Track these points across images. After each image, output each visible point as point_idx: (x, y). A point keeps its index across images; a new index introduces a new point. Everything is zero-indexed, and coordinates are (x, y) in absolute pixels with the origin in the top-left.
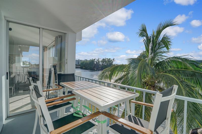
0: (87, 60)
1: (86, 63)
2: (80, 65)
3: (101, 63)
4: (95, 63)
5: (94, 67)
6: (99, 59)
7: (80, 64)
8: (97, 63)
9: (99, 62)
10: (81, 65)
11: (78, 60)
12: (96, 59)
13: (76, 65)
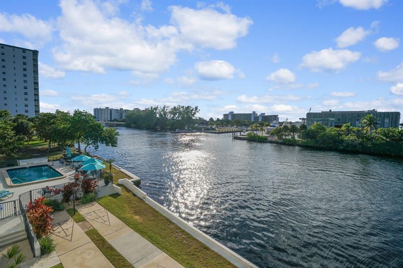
0: (138, 110)
1: (137, 116)
2: (124, 121)
3: (169, 116)
4: (158, 116)
6: (166, 108)
10: (127, 120)
11: (119, 109)
12: (159, 108)
13: (116, 120)
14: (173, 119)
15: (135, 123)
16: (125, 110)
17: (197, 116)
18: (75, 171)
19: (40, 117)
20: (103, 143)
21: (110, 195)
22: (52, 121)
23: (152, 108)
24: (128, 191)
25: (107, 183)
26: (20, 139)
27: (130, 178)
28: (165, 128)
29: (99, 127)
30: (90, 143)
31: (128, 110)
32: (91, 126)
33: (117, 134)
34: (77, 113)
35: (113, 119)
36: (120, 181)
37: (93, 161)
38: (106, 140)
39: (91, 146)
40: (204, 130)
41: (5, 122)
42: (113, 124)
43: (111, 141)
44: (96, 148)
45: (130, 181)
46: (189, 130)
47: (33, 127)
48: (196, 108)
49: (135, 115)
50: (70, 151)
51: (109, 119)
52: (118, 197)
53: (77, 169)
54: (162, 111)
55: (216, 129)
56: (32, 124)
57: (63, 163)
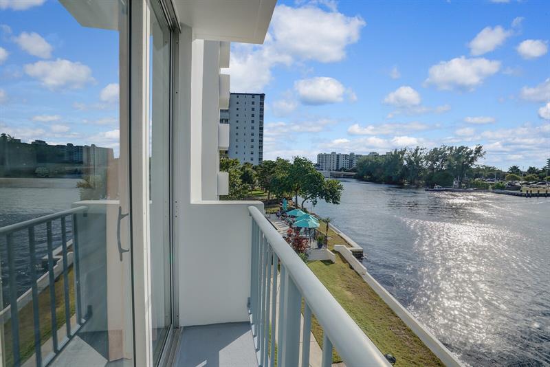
0: (375, 155)
1: (373, 164)
2: (354, 170)
3: (424, 163)
4: (405, 163)
5: (403, 176)
6: (419, 151)
7: (355, 166)
8: (410, 162)
9: (418, 160)
10: (358, 169)
11: (349, 154)
12: (408, 152)
13: (343, 169)
14: (431, 168)
15: (369, 174)
16: (357, 156)
17: (480, 163)
18: (288, 227)
19: (262, 165)
20: (322, 198)
21: (321, 261)
22: (272, 170)
23: (396, 151)
24: (344, 261)
25: (320, 246)
26: (245, 188)
27: (349, 245)
28: (416, 182)
29: (319, 178)
30: (308, 196)
31: (361, 156)
32: (310, 176)
33: (340, 188)
34: (298, 161)
35: (340, 168)
36: (337, 247)
37: (308, 217)
38: (326, 194)
39: (308, 200)
40: (493, 188)
41: (236, 171)
42: (340, 175)
43: (332, 195)
44: (314, 204)
45: (349, 249)
46: (460, 187)
47: (256, 176)
48: (478, 150)
49: (370, 163)
50: (286, 205)
51: (335, 168)
52: (331, 265)
53: (291, 224)
54: (413, 156)
55: (524, 187)
56: (255, 172)
57: (278, 216)
